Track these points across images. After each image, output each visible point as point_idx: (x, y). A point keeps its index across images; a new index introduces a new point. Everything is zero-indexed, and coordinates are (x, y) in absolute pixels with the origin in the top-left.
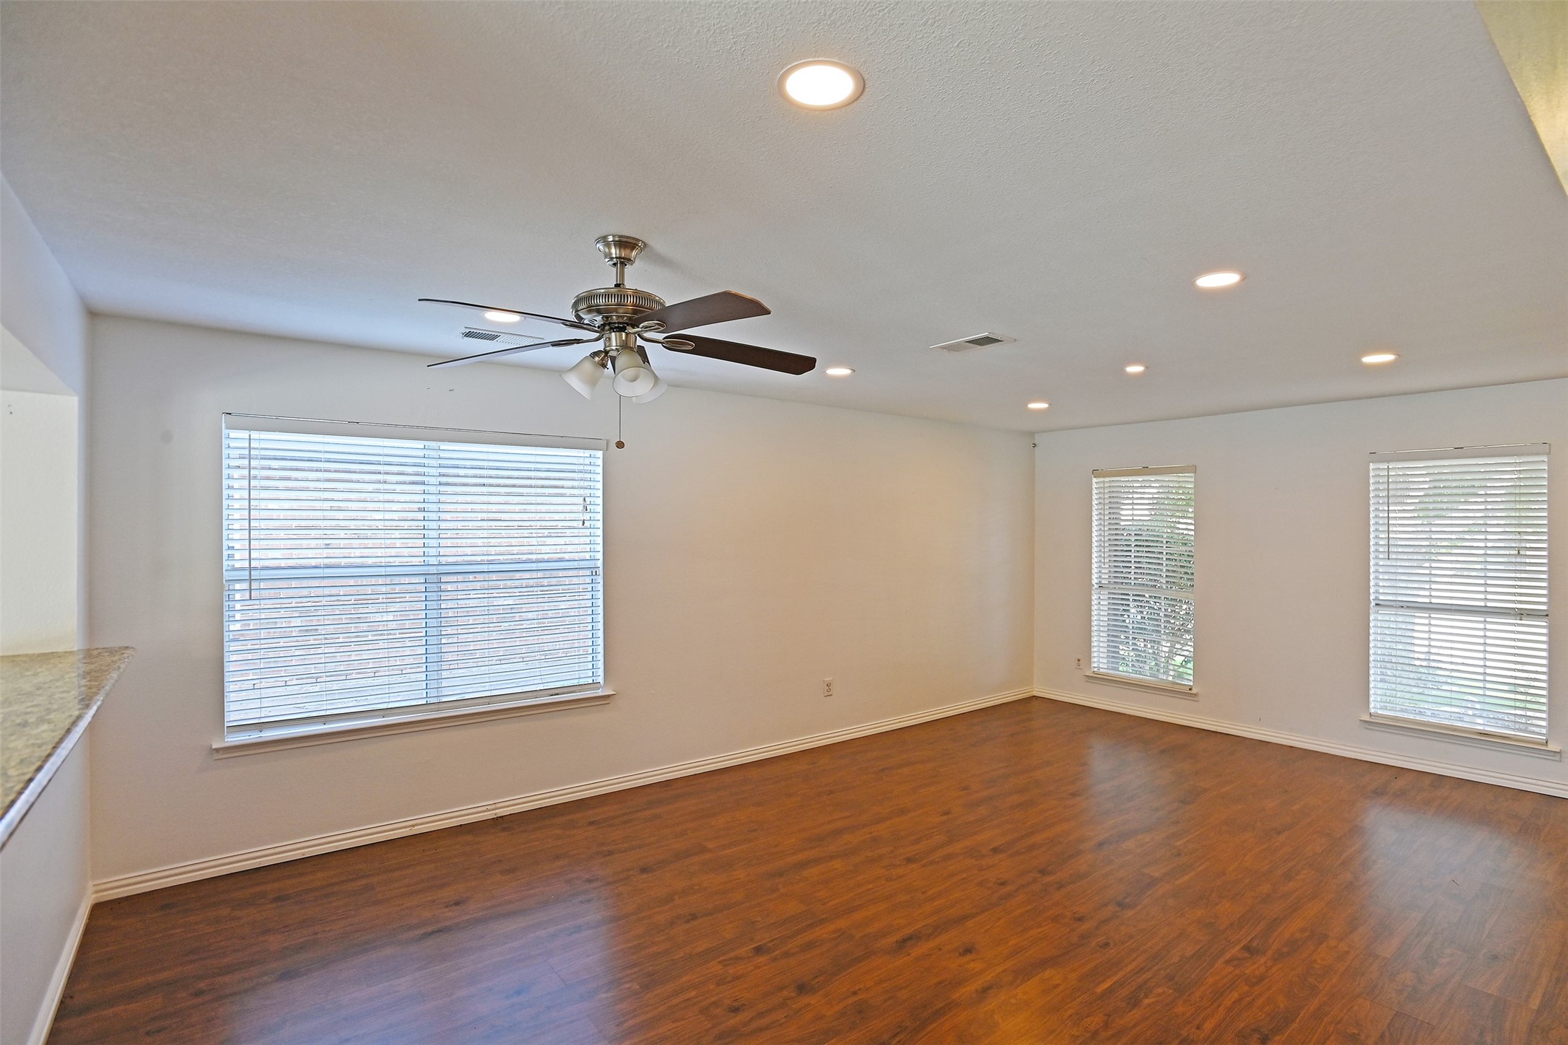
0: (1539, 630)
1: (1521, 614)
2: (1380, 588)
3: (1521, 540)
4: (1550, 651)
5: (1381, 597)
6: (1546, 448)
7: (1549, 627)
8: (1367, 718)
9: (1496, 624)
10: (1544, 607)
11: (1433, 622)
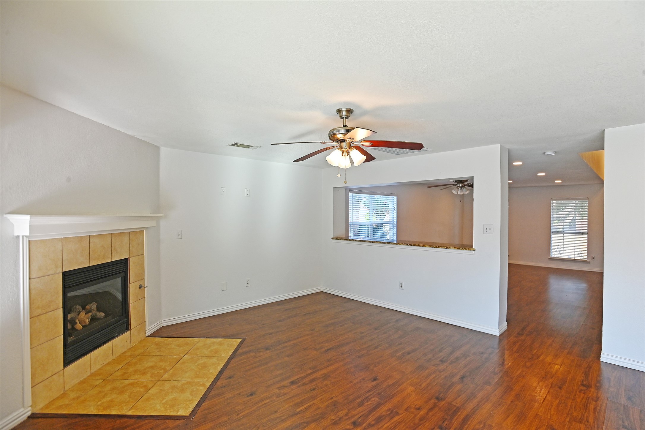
0: (586, 237)
1: (582, 234)
2: (553, 229)
3: (582, 218)
4: (588, 241)
5: (553, 231)
6: (587, 199)
7: (588, 236)
8: (550, 258)
9: (577, 236)
10: (587, 232)
11: (564, 236)
